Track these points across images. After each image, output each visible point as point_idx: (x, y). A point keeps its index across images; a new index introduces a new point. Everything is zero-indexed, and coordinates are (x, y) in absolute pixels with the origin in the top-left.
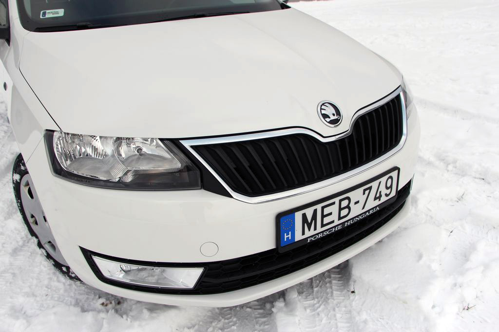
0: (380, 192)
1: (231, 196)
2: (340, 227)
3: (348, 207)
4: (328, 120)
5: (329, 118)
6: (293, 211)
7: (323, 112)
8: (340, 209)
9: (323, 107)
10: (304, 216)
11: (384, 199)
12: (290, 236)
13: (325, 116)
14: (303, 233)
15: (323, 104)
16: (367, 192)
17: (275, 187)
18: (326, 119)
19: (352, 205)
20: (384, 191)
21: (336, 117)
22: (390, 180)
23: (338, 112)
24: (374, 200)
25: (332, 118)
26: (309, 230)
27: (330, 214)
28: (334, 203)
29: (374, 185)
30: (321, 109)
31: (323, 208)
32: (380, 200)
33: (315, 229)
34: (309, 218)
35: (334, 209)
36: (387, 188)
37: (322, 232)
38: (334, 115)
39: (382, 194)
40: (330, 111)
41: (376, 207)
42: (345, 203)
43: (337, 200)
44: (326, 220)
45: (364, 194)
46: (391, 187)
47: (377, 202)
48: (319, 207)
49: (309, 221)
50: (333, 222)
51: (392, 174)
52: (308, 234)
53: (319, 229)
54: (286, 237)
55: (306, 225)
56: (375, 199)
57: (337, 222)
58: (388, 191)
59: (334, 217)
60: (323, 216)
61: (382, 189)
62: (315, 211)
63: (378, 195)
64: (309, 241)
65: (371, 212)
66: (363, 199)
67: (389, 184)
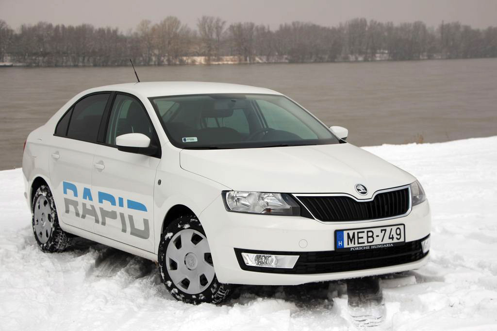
0: (393, 235)
1: (314, 219)
2: (368, 248)
3: (372, 237)
4: (360, 192)
6: (342, 231)
7: (358, 188)
8: (368, 237)
10: (348, 234)
11: (395, 241)
12: (341, 243)
13: (359, 190)
14: (348, 244)
15: (358, 185)
16: (383, 232)
17: (334, 218)
19: (374, 236)
20: (395, 236)
21: (364, 191)
22: (399, 230)
23: (366, 189)
25: (362, 191)
26: (351, 244)
27: (362, 238)
28: (364, 232)
29: (388, 229)
31: (358, 233)
32: (393, 240)
33: (354, 244)
34: (351, 236)
35: (364, 235)
36: (397, 234)
37: (359, 247)
40: (361, 188)
41: (391, 244)
42: (370, 234)
43: (366, 230)
44: (361, 241)
45: (382, 232)
46: (400, 234)
47: (391, 241)
48: (356, 231)
49: (351, 238)
50: (364, 243)
51: (400, 226)
53: (357, 245)
54: (339, 243)
55: (349, 239)
56: (390, 238)
57: (366, 244)
58: (399, 237)
59: (364, 240)
60: (359, 238)
61: (394, 233)
62: (354, 233)
63: (391, 236)
64: (351, 250)
65: (387, 245)
66: (381, 235)
67: (398, 232)
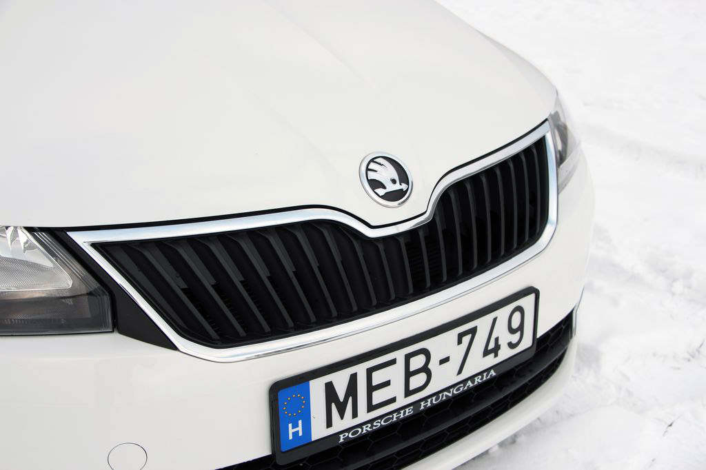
0: (497, 339)
1: (174, 347)
2: (409, 412)
3: (425, 369)
4: (381, 192)
5: (384, 187)
6: (304, 378)
7: (372, 176)
8: (409, 374)
9: (372, 166)
10: (330, 388)
11: (505, 353)
12: (300, 429)
13: (375, 184)
14: (329, 424)
15: (372, 160)
16: (466, 339)
17: (267, 328)
18: (376, 190)
19: (433, 365)
20: (505, 337)
21: (397, 187)
22: (517, 315)
23: (403, 176)
24: (484, 356)
25: (391, 187)
26: (342, 418)
27: (387, 383)
28: (393, 362)
29: (483, 324)
30: (368, 170)
31: (370, 372)
32: (496, 355)
33: (355, 415)
34: (341, 393)
35: (395, 374)
36: (512, 331)
37: (371, 421)
38: (394, 181)
39: (500, 342)
40: (386, 174)
41: (488, 370)
42: (417, 362)
43: (399, 355)
44: (378, 397)
45: (460, 342)
46: (521, 328)
47: (491, 361)
48: (361, 370)
49: (341, 397)
50: (393, 400)
51: (522, 302)
52: (339, 424)
53: (364, 416)
54: (291, 431)
55: (333, 406)
56: (486, 353)
57: (402, 401)
58: (515, 338)
59: (396, 389)
60: (371, 389)
61: (501, 332)
62: (353, 378)
63: (491, 346)
64: (342, 440)
65: (478, 380)
66: (457, 353)
67: (516, 323)
